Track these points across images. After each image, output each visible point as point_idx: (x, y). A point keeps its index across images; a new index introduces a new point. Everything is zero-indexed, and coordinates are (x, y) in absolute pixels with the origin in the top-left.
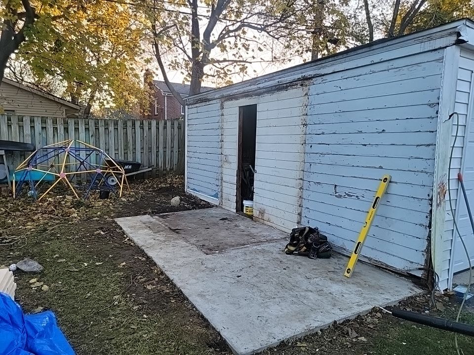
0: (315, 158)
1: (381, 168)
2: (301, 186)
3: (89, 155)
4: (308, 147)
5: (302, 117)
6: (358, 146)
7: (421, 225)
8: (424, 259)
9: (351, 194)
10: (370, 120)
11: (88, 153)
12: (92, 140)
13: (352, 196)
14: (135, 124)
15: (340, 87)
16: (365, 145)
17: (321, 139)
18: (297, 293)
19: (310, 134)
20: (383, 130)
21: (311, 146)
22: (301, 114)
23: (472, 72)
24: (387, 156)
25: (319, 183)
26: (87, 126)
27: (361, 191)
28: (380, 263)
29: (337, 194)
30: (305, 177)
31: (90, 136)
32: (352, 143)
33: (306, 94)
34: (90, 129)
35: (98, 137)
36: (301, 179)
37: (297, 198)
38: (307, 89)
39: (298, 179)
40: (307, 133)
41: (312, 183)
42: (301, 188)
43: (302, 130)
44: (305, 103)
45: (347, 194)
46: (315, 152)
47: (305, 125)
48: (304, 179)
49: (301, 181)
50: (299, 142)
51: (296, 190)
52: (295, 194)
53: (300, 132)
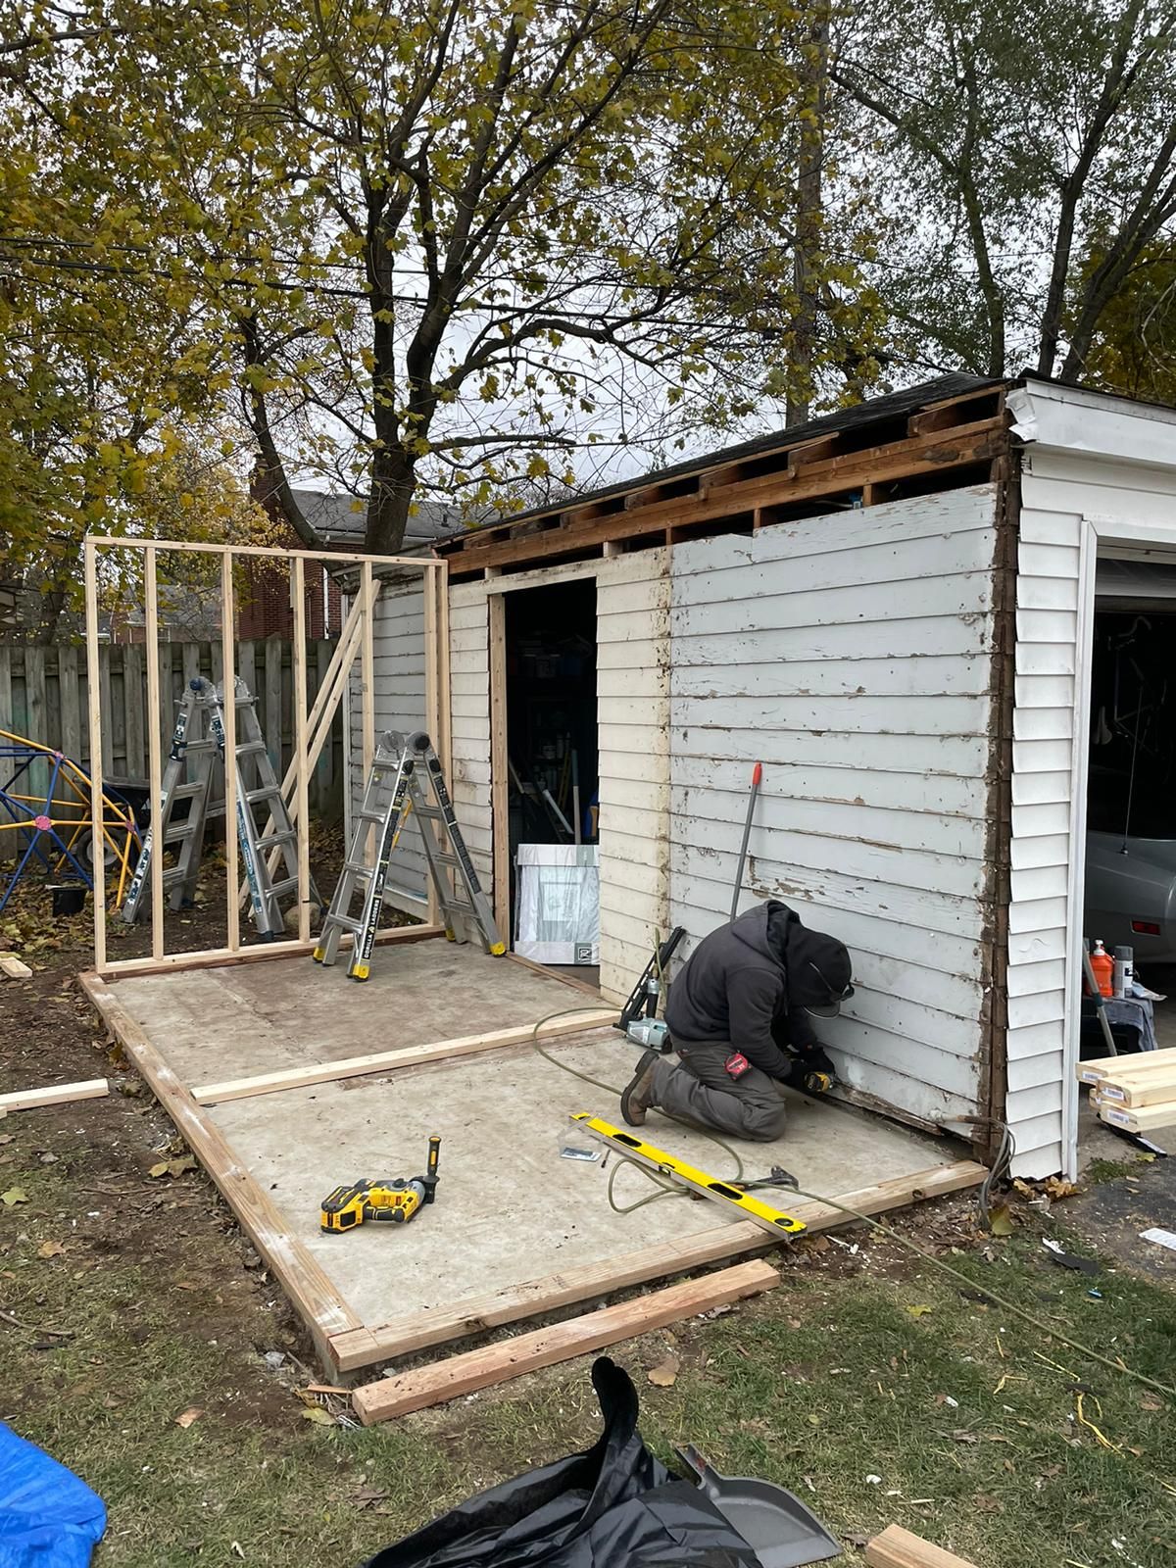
0: (696, 773)
1: (859, 802)
2: (664, 861)
3: (26, 766)
4: (677, 736)
5: (657, 644)
6: (799, 735)
7: (965, 978)
8: (976, 1080)
9: (793, 885)
10: (826, 660)
11: (23, 760)
12: (35, 716)
13: (794, 890)
14: (181, 658)
15: (749, 555)
16: (819, 733)
17: (709, 712)
18: (579, 1197)
19: (680, 696)
20: (860, 689)
21: (685, 735)
22: (656, 634)
23: (1081, 517)
24: (872, 766)
25: (708, 850)
26: (19, 672)
27: (814, 876)
28: (872, 1101)
29: (757, 886)
30: (674, 831)
31: (30, 700)
32: (785, 725)
33: (666, 572)
34: (30, 678)
35: (55, 704)
36: (664, 838)
37: (656, 901)
38: (666, 555)
39: (657, 839)
40: (674, 693)
41: (692, 852)
42: (665, 869)
43: (661, 682)
44: (664, 598)
45: (781, 885)
46: (697, 753)
47: (667, 668)
48: (672, 838)
49: (665, 846)
50: (653, 720)
51: (654, 874)
52: (652, 888)
53: (656, 691)
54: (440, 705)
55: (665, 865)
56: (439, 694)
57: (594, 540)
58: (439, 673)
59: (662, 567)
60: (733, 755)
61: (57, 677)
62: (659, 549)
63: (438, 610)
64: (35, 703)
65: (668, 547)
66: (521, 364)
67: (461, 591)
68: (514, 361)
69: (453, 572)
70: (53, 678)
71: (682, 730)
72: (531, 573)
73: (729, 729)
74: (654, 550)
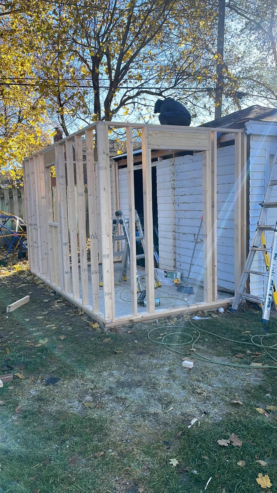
0: (181, 214)
1: (218, 219)
2: (174, 237)
5: (172, 182)
12: (7, 208)
17: (184, 199)
20: (218, 192)
21: (178, 205)
23: (265, 150)
24: (220, 210)
25: (184, 233)
26: (2, 196)
30: (176, 229)
31: (6, 204)
32: (201, 201)
33: (173, 165)
34: (5, 198)
35: (12, 205)
36: (174, 231)
37: (172, 247)
38: (173, 160)
39: (172, 232)
40: (176, 195)
41: (181, 234)
42: (174, 239)
43: (172, 192)
44: (173, 171)
45: (201, 240)
46: (181, 209)
47: (174, 188)
48: (176, 231)
49: (174, 233)
50: (171, 202)
51: (172, 241)
52: (171, 244)
53: (171, 194)
54: (117, 201)
55: (174, 238)
56: (116, 198)
57: (156, 157)
58: (116, 192)
59: (172, 164)
60: (190, 209)
61: (12, 197)
62: (171, 159)
63: (116, 176)
64: (7, 204)
65: (174, 158)
66: (136, 104)
67: (122, 170)
68: (134, 103)
69: (119, 165)
70: (11, 198)
71: (178, 204)
72: (140, 165)
73: (189, 203)
74: (170, 159)
